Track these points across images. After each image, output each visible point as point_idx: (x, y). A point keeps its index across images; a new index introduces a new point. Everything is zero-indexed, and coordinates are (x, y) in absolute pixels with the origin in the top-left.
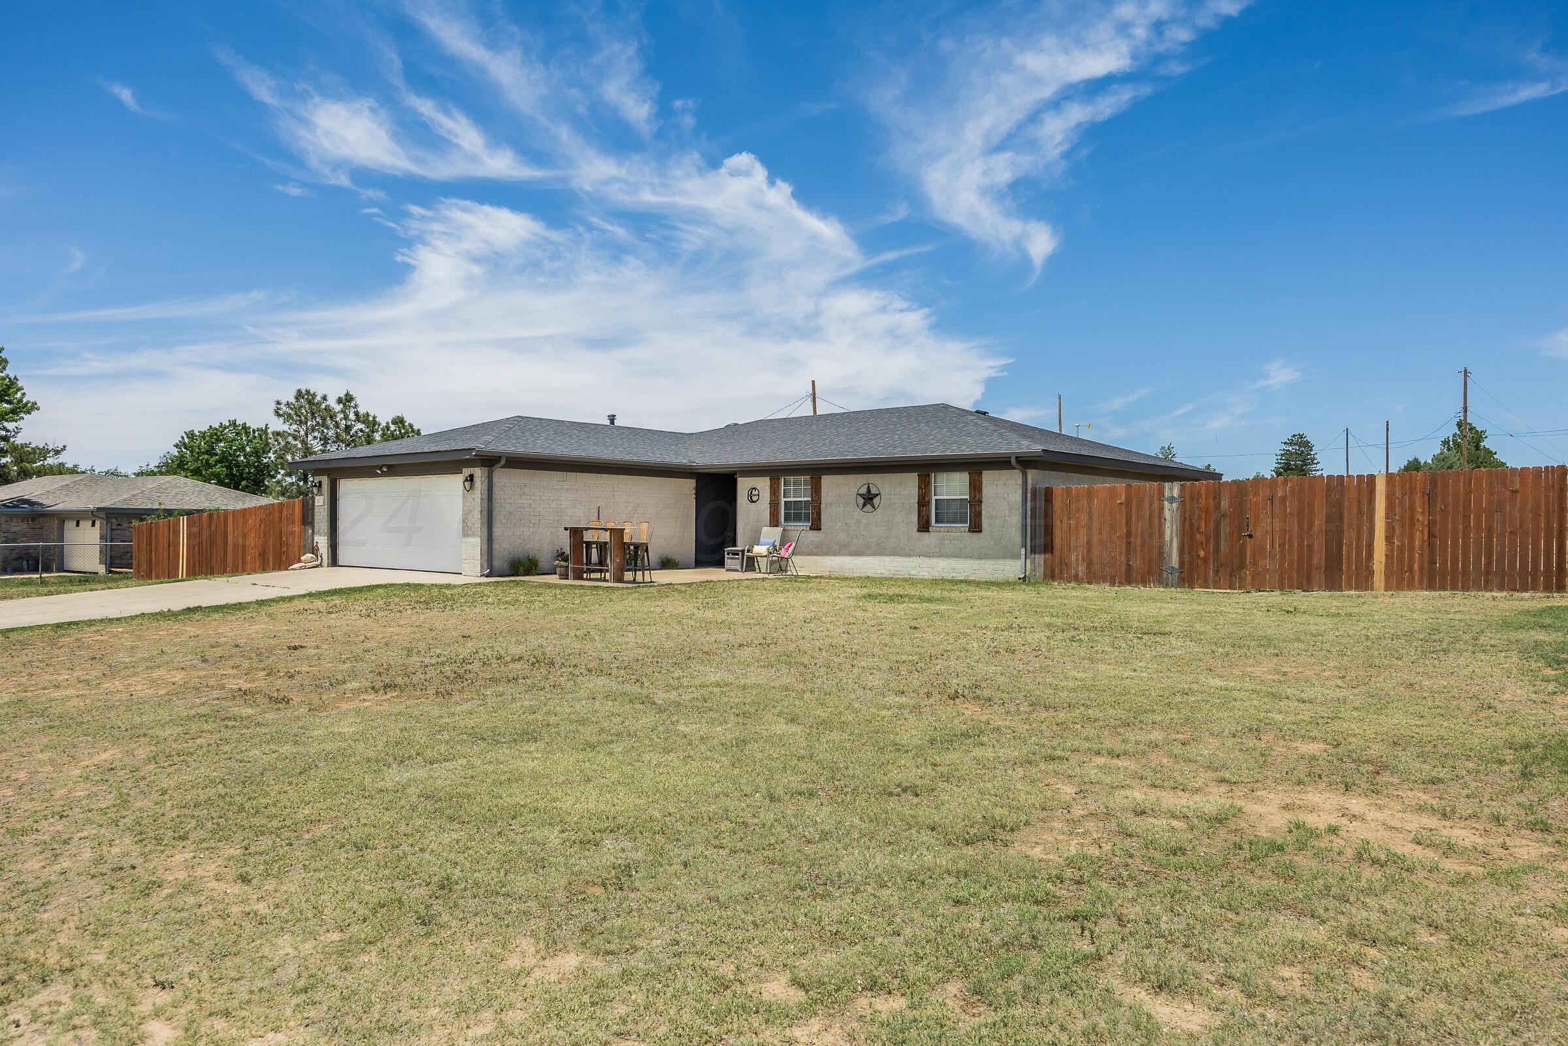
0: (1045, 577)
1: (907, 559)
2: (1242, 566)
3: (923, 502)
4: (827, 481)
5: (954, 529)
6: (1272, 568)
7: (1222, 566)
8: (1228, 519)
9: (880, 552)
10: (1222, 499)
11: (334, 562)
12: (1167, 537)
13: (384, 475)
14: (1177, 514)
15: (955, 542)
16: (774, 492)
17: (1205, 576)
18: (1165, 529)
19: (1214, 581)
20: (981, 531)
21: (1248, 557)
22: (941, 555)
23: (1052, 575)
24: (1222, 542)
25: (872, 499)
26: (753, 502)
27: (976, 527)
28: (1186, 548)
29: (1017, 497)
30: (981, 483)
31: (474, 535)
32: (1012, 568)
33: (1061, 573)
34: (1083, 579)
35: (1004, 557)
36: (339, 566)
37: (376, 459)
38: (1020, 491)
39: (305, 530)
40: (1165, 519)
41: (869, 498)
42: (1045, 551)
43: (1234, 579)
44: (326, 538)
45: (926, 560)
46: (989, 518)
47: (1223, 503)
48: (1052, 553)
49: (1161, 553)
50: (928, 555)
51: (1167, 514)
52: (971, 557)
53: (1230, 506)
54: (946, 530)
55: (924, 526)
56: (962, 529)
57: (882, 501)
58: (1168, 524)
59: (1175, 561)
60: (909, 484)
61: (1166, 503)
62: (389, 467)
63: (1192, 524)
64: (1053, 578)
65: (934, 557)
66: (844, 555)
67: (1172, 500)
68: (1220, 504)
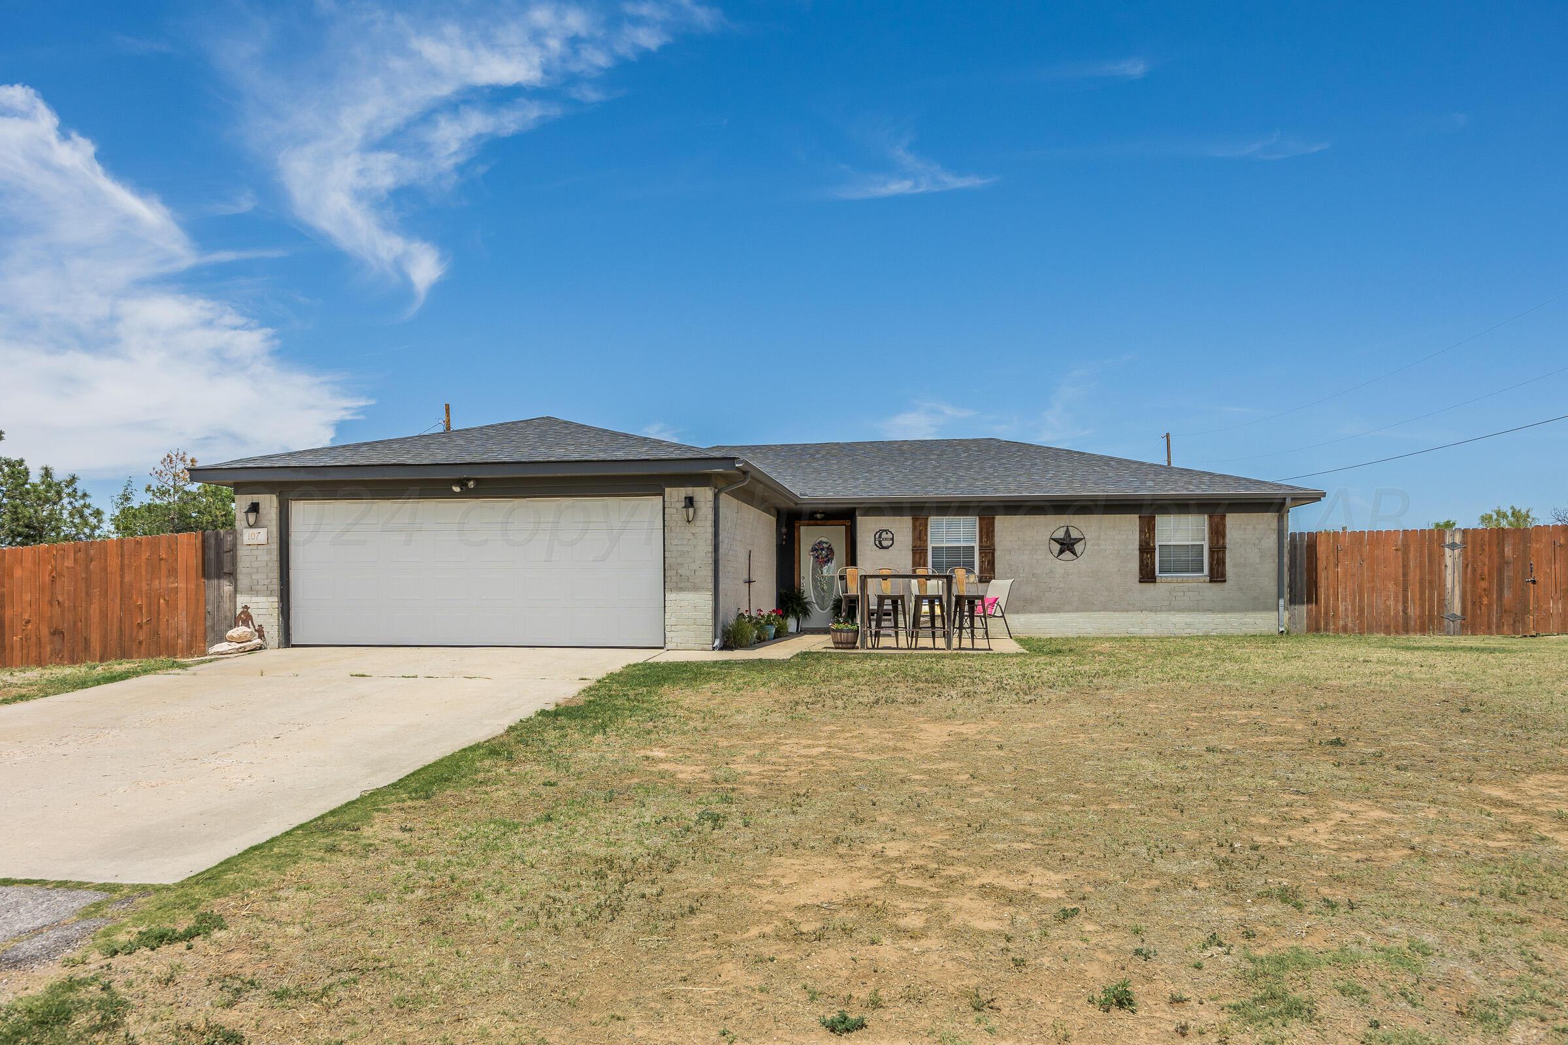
0: (1309, 630)
1: (1125, 614)
2: (1526, 611)
3: (1146, 549)
4: (1002, 523)
5: (1190, 579)
6: (1555, 612)
7: (1505, 612)
8: (1511, 566)
9: (1086, 606)
10: (1506, 545)
11: (286, 641)
12: (1449, 585)
13: (466, 494)
14: (1459, 562)
15: (1191, 594)
16: (920, 536)
17: (1488, 622)
18: (1445, 577)
19: (1498, 627)
20: (1225, 581)
21: (1532, 602)
22: (1171, 609)
23: (1315, 628)
24: (1506, 588)
25: (1073, 544)
26: (883, 548)
27: (1217, 575)
28: (1469, 595)
29: (1271, 541)
30: (1224, 526)
31: (695, 588)
32: (1266, 621)
33: (1327, 624)
34: (1353, 630)
35: (1255, 609)
36: (293, 646)
37: (468, 467)
38: (1275, 537)
39: (219, 583)
40: (1446, 566)
41: (1067, 545)
42: (1309, 601)
43: (1517, 624)
44: (276, 599)
45: (1152, 615)
46: (1235, 566)
47: (1506, 549)
48: (1316, 603)
49: (1442, 600)
50: (1154, 610)
51: (1449, 561)
52: (1211, 610)
53: (1514, 553)
54: (1175, 579)
55: (1147, 575)
56: (1202, 579)
57: (1087, 546)
58: (1449, 571)
59: (1457, 608)
60: (1128, 527)
61: (1447, 550)
62: (478, 481)
63: (1474, 570)
64: (1318, 630)
65: (1161, 611)
66: (1031, 612)
67: (1453, 546)
68: (1504, 550)
